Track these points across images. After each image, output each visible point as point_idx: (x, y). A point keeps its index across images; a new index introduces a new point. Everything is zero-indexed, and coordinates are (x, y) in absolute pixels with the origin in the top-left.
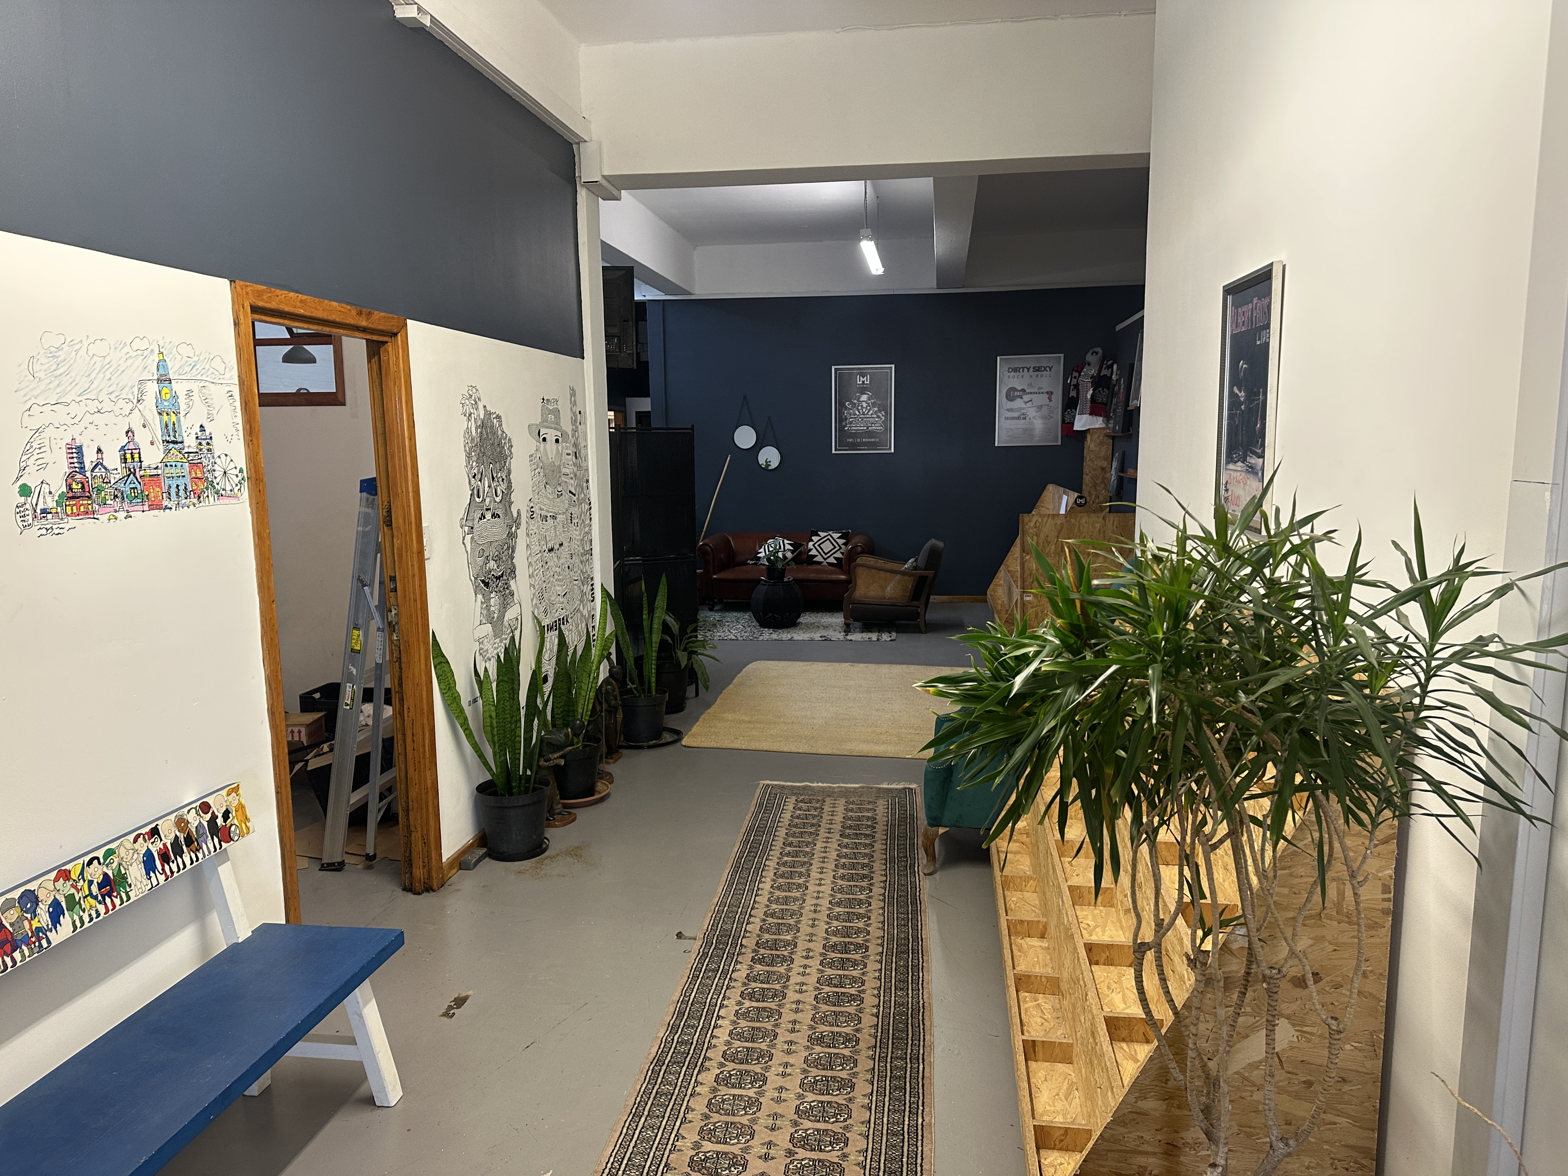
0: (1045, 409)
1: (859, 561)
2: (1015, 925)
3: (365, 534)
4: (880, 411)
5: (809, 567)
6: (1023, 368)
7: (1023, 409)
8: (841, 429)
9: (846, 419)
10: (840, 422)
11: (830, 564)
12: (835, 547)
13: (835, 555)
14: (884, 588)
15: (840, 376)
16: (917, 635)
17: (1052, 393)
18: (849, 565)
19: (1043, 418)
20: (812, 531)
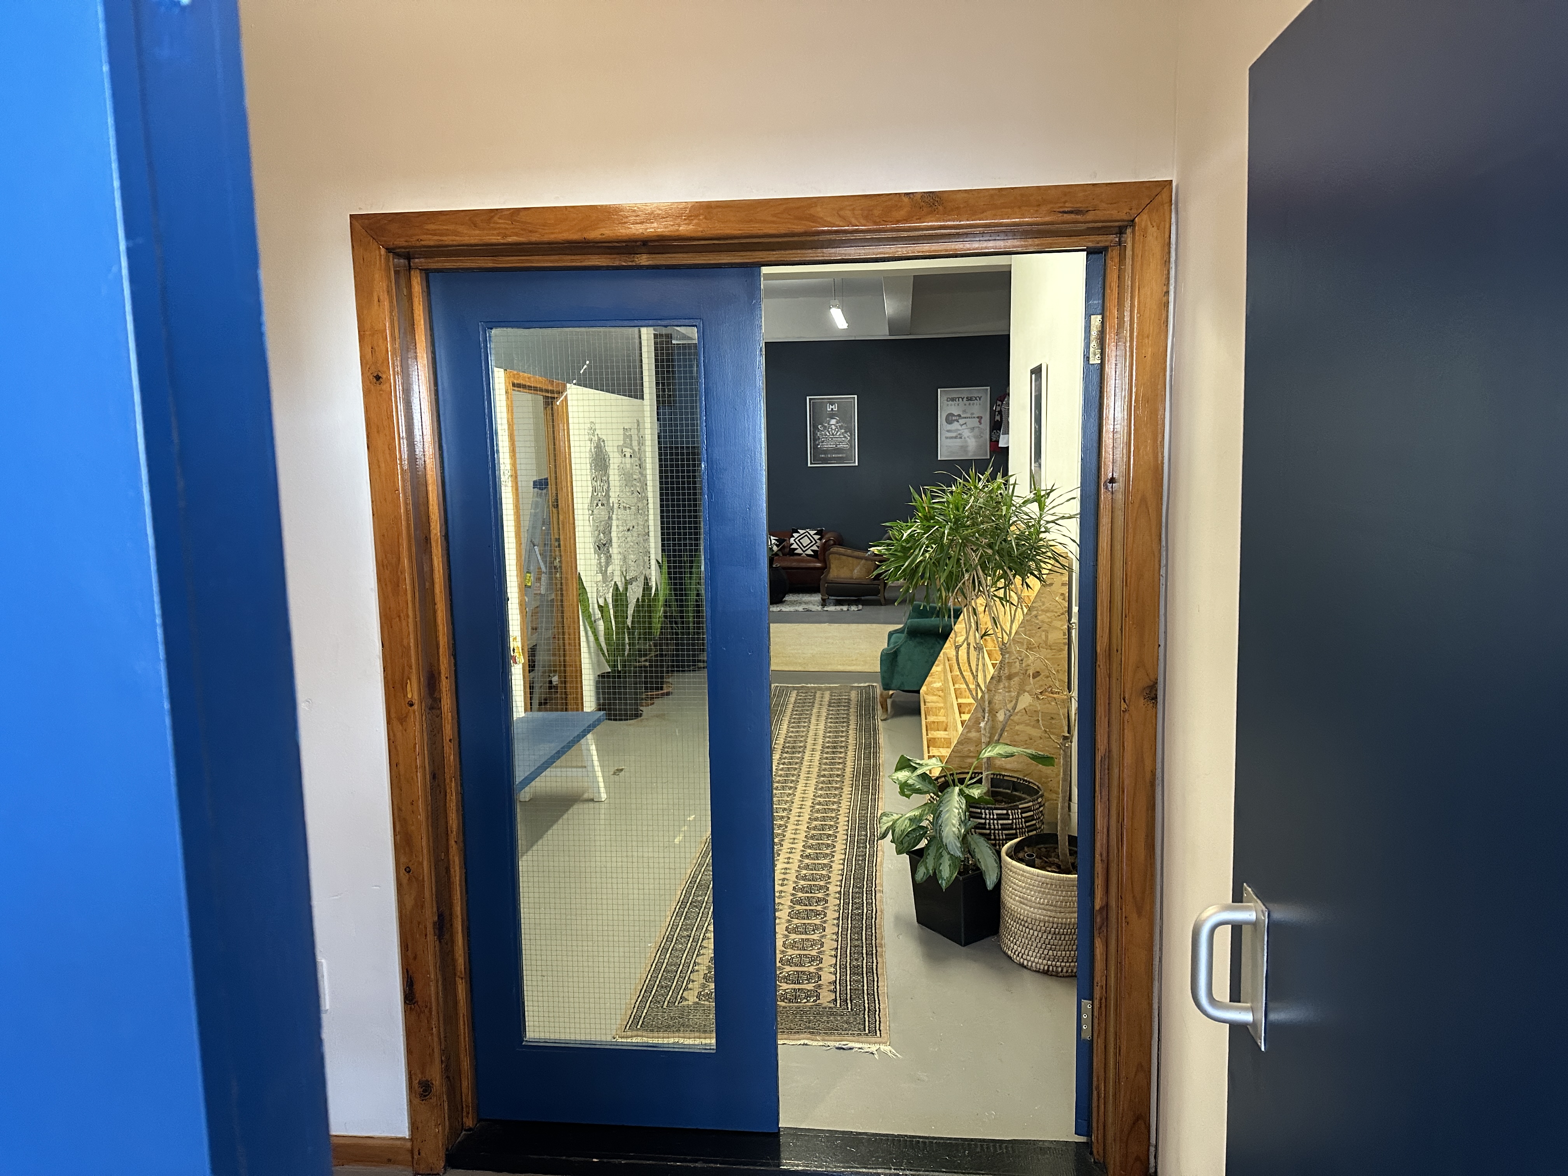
0: (976, 430)
1: (833, 550)
2: (930, 724)
3: (535, 515)
4: (846, 432)
5: (792, 557)
6: (959, 398)
7: (959, 430)
8: (815, 447)
9: (819, 438)
10: (815, 440)
11: (807, 555)
12: (812, 542)
13: (812, 548)
14: (852, 571)
15: (813, 405)
16: (878, 607)
17: (981, 417)
18: (824, 555)
19: (976, 437)
20: (793, 529)
